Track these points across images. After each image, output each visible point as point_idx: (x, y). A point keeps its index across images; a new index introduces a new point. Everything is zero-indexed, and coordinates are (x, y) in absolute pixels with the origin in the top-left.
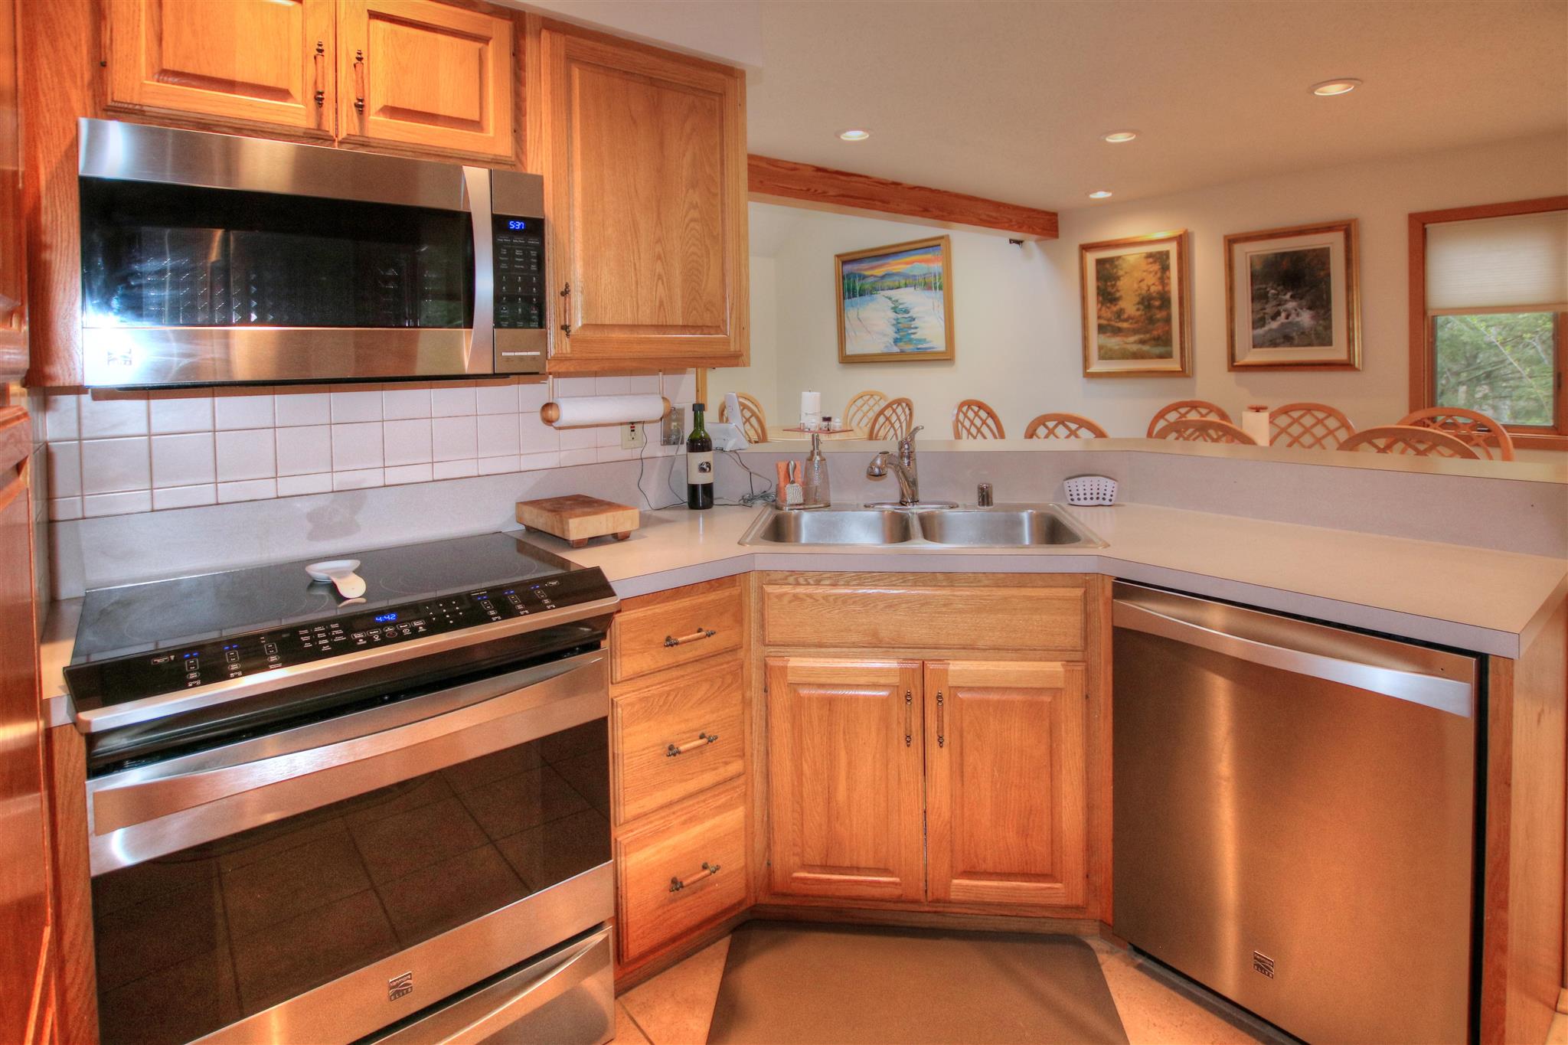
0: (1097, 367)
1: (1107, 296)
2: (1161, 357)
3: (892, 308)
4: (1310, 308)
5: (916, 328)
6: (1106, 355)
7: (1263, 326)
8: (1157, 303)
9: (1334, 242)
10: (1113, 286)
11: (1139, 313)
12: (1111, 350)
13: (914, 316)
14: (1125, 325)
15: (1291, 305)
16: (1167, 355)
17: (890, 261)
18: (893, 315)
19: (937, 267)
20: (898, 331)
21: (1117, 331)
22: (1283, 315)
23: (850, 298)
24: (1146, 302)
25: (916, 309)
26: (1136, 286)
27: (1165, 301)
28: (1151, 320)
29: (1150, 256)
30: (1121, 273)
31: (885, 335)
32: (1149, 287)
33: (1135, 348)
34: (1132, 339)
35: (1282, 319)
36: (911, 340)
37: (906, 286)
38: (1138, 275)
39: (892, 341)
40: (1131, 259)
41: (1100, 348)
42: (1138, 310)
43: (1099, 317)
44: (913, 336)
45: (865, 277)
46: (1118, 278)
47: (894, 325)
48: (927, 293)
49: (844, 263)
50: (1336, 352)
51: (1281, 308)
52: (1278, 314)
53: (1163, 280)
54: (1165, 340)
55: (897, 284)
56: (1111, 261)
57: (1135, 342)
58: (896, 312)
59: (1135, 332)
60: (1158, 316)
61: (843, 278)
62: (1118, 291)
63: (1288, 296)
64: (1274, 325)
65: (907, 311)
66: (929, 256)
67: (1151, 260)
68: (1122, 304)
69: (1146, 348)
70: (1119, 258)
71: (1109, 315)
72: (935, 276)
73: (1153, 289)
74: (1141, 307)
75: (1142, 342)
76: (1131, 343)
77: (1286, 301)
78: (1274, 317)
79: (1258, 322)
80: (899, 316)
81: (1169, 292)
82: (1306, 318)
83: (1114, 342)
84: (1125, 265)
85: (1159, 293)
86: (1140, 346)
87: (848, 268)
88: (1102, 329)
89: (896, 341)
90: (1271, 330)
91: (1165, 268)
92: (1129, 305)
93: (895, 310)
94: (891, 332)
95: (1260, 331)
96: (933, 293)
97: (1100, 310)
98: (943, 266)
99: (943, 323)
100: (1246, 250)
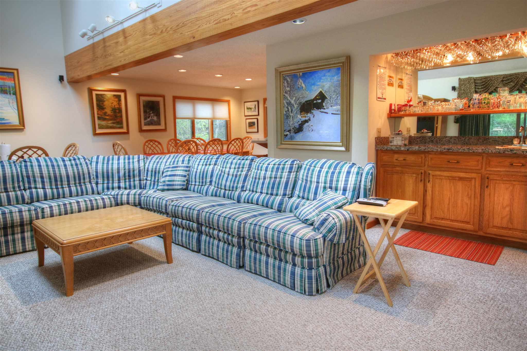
0: (98, 131)
1: (101, 107)
2: (120, 128)
4: (156, 116)
6: (101, 127)
7: (146, 120)
8: (118, 111)
9: (160, 99)
10: (103, 104)
11: (112, 114)
12: (103, 125)
14: (107, 117)
15: (152, 115)
16: (122, 128)
19: (10, 83)
21: (104, 119)
22: (151, 117)
24: (114, 110)
26: (110, 105)
27: (120, 110)
28: (116, 116)
29: (114, 95)
30: (105, 100)
32: (115, 106)
33: (111, 125)
34: (110, 122)
35: (150, 118)
38: (111, 101)
40: (109, 96)
41: (99, 125)
42: (111, 112)
43: (98, 114)
46: (104, 101)
48: (4, 95)
50: (162, 127)
53: (119, 104)
54: (121, 123)
56: (101, 95)
57: (111, 123)
59: (111, 120)
60: (118, 115)
62: (104, 106)
63: (151, 112)
64: (149, 120)
66: (5, 77)
67: (115, 97)
68: (106, 110)
69: (114, 125)
70: (104, 94)
71: (101, 114)
72: (9, 87)
73: (116, 106)
74: (113, 112)
75: (113, 123)
76: (110, 123)
77: (151, 114)
78: (149, 117)
79: (145, 119)
81: (121, 108)
82: (155, 118)
83: (103, 123)
84: (106, 97)
85: (118, 108)
86: (112, 124)
88: (99, 118)
90: (148, 121)
91: (120, 100)
92: (108, 111)
95: (146, 121)
96: (8, 96)
97: (98, 112)
98: (15, 84)
99: (17, 112)
100: (142, 98)
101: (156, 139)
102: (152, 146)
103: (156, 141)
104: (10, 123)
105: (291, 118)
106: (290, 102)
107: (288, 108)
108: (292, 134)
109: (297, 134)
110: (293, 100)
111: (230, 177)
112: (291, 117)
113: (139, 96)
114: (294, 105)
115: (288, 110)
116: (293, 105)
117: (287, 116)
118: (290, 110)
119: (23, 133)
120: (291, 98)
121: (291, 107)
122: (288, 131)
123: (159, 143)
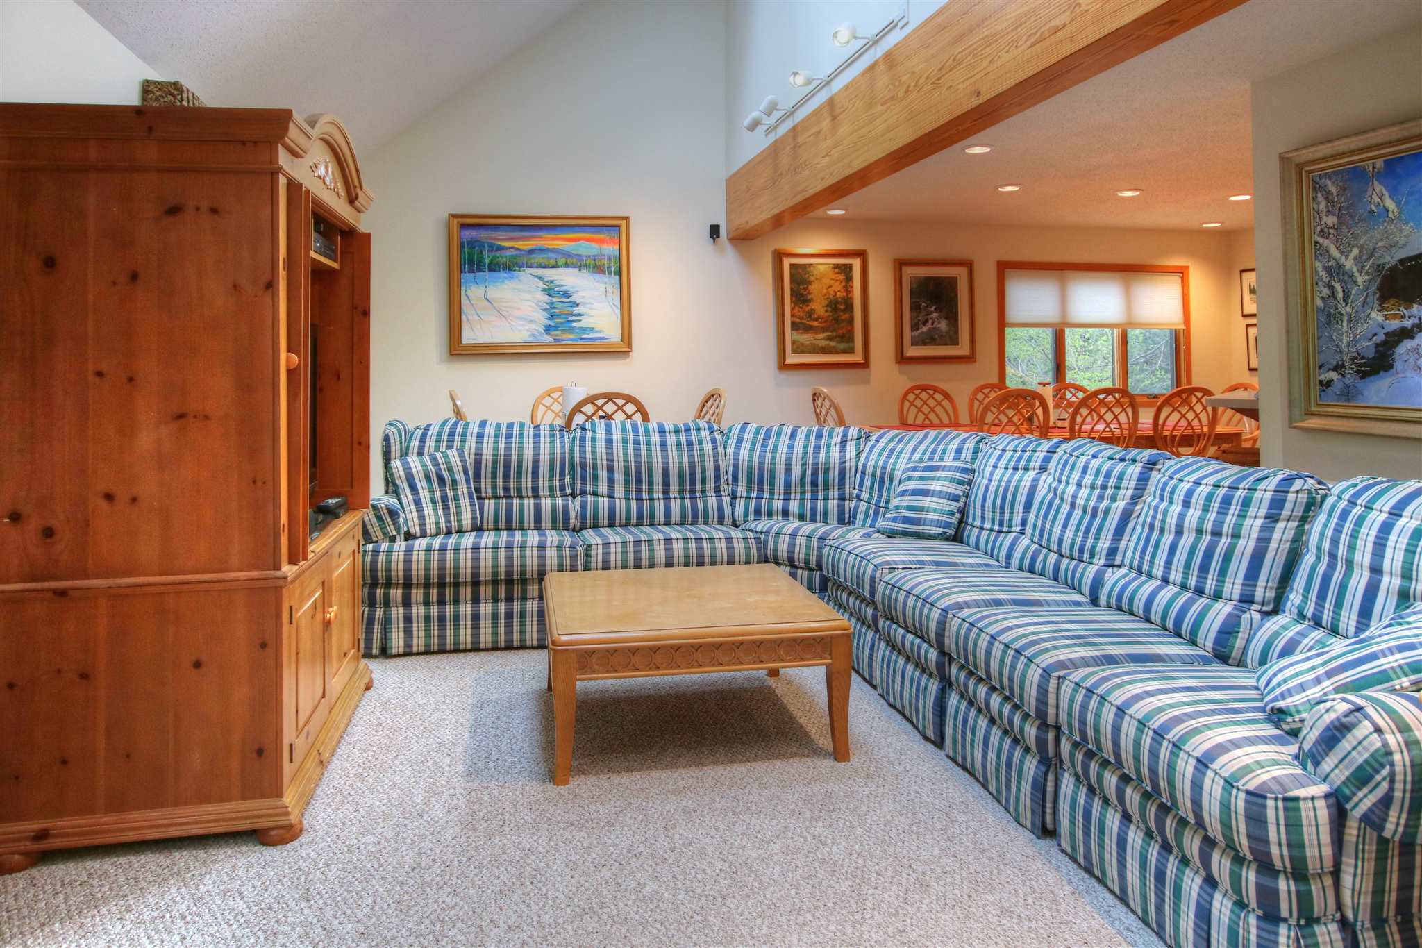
0: (791, 359)
1: (800, 297)
2: (845, 351)
3: (544, 290)
4: (946, 318)
5: (580, 315)
6: (798, 349)
7: (917, 329)
8: (842, 307)
9: (960, 273)
10: (805, 289)
11: (827, 314)
12: (803, 344)
13: (578, 302)
14: (815, 324)
15: (935, 315)
16: (851, 351)
17: (543, 234)
18: (546, 298)
19: (611, 249)
20: (552, 317)
21: (808, 329)
22: (930, 322)
23: (471, 271)
24: (833, 305)
25: (582, 294)
26: (825, 291)
27: (849, 306)
28: (837, 320)
29: (836, 267)
30: (812, 278)
31: (531, 321)
32: (836, 293)
33: (823, 343)
34: (821, 336)
35: (929, 325)
36: (571, 330)
37: (567, 265)
38: (827, 281)
39: (541, 329)
40: (822, 268)
41: (793, 343)
42: (826, 311)
43: (793, 316)
44: (574, 324)
45: (500, 248)
46: (810, 283)
47: (545, 310)
48: (597, 277)
49: (463, 226)
50: (963, 349)
51: (929, 317)
52: (927, 321)
53: (848, 288)
54: (848, 337)
55: (552, 262)
56: (804, 266)
57: (823, 339)
58: (549, 295)
59: (824, 330)
60: (843, 317)
61: (462, 246)
62: (809, 294)
63: (933, 309)
64: (924, 329)
65: (567, 295)
66: (601, 236)
67: (837, 271)
68: (813, 305)
69: (832, 344)
70: (811, 265)
71: (801, 314)
72: (609, 259)
73: (839, 294)
74: (829, 309)
75: (829, 338)
76: (820, 339)
77: (931, 313)
78: (925, 323)
79: (915, 327)
80: (555, 300)
81: (852, 298)
82: (943, 325)
83: (805, 338)
84: (815, 272)
85: (843, 298)
86: (828, 342)
87: (469, 234)
88: (795, 326)
89: (548, 329)
90: (922, 333)
91: (849, 279)
92: (819, 307)
93: (548, 292)
94: (541, 318)
95: (916, 333)
96: (606, 278)
97: (793, 309)
98: (620, 250)
99: (618, 312)
100: (909, 272)
101: (936, 384)
102: (925, 403)
103: (936, 390)
104: (604, 338)
105: (1345, 323)
106: (1340, 266)
107: (1331, 288)
108: (1350, 379)
109: (1368, 379)
110: (1351, 257)
111: (1077, 514)
112: (1345, 319)
113: (900, 264)
114: (1357, 274)
115: (1333, 294)
116: (1351, 276)
117: (1329, 315)
118: (1340, 295)
119: (628, 361)
120: (1342, 253)
121: (1342, 282)
122: (1335, 369)
123: (947, 396)
